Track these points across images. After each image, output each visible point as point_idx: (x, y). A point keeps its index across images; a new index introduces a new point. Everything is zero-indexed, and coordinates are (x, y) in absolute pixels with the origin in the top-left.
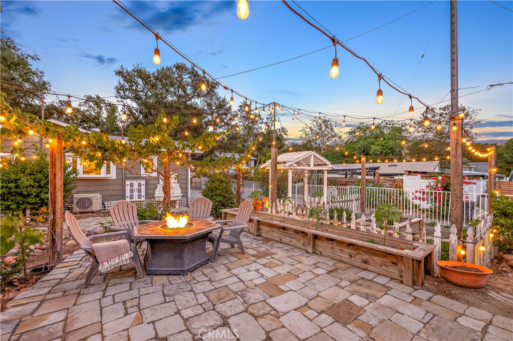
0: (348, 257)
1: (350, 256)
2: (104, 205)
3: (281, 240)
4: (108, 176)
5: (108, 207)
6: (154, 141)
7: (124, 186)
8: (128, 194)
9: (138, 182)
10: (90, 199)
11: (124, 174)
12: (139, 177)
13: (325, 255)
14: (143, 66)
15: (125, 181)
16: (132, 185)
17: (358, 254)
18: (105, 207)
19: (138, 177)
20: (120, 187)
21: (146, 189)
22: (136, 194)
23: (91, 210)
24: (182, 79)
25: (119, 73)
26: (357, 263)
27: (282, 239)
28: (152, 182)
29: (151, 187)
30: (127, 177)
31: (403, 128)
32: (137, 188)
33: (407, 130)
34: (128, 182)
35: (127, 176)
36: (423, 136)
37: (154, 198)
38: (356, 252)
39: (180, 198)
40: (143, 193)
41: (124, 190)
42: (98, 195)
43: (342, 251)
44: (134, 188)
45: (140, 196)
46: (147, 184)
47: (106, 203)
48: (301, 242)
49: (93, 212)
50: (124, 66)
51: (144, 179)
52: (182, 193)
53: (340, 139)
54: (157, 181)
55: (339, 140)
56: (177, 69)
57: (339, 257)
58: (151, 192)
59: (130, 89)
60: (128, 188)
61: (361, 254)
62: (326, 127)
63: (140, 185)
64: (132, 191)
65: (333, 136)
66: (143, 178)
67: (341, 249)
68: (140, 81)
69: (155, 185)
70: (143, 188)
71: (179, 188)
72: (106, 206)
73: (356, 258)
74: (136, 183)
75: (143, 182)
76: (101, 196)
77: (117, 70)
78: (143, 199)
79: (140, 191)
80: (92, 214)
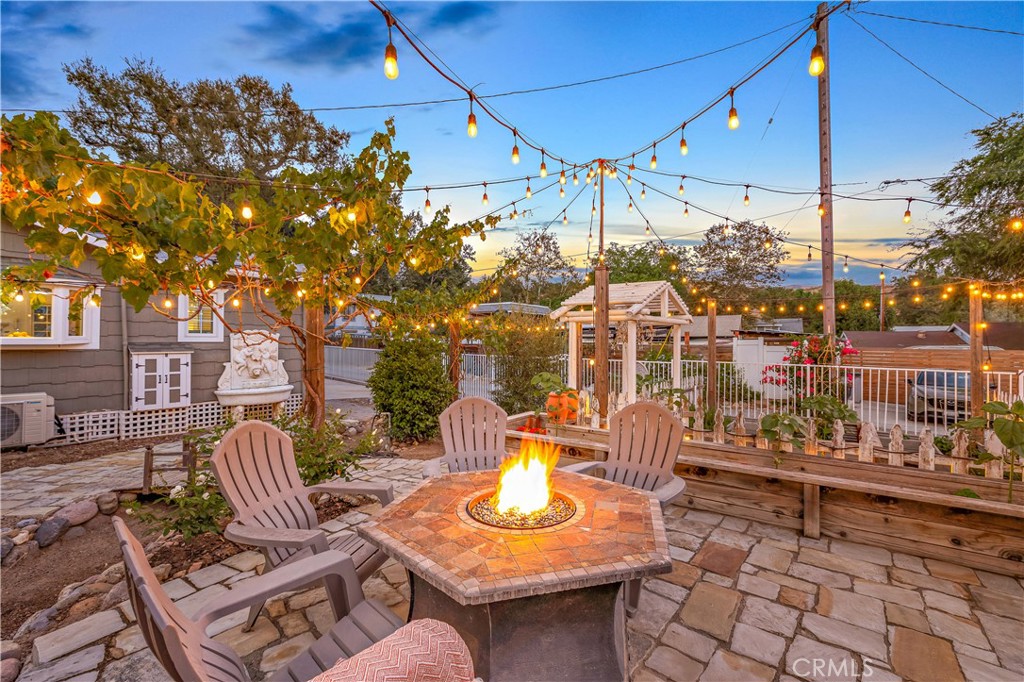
0: (947, 543)
1: (956, 541)
2: (60, 425)
3: (691, 502)
4: (74, 340)
5: (73, 430)
6: (341, 221)
7: (125, 369)
8: (138, 388)
9: (170, 357)
10: (16, 410)
11: (125, 337)
12: (173, 345)
13: (860, 540)
14: (154, 68)
15: (129, 355)
16: (151, 365)
17: (986, 535)
18: (62, 431)
19: (171, 344)
20: (115, 373)
21: (194, 376)
22: (163, 390)
23: (17, 443)
24: (260, 116)
25: (81, 78)
26: (983, 561)
27: (696, 500)
28: (209, 357)
29: (208, 369)
30: (134, 344)
31: (681, 257)
32: (168, 373)
33: (687, 260)
34: (139, 359)
35: (134, 340)
36: (707, 272)
37: (215, 398)
38: (979, 532)
39: (287, 396)
40: (185, 386)
41: (126, 381)
42: (43, 398)
43: (925, 528)
44: (157, 374)
45: (175, 396)
46: (195, 363)
47: (66, 420)
48: (768, 507)
49: (24, 449)
50: (94, 63)
51: (190, 349)
52: (290, 383)
53: (571, 272)
54: (222, 355)
55: (569, 274)
56: (243, 91)
57: (914, 545)
58: (206, 382)
59: (112, 124)
60: (139, 376)
61: (997, 535)
62: (547, 248)
63: (175, 365)
64: (151, 382)
65: (559, 267)
66: (184, 347)
67: (918, 525)
68: (145, 104)
69: (218, 365)
70: (185, 373)
71: (282, 370)
72: (67, 426)
73: (979, 546)
74: (163, 362)
75: (185, 358)
76: (51, 401)
77: (73, 70)
78: (185, 402)
79: (175, 380)
80: (22, 455)
